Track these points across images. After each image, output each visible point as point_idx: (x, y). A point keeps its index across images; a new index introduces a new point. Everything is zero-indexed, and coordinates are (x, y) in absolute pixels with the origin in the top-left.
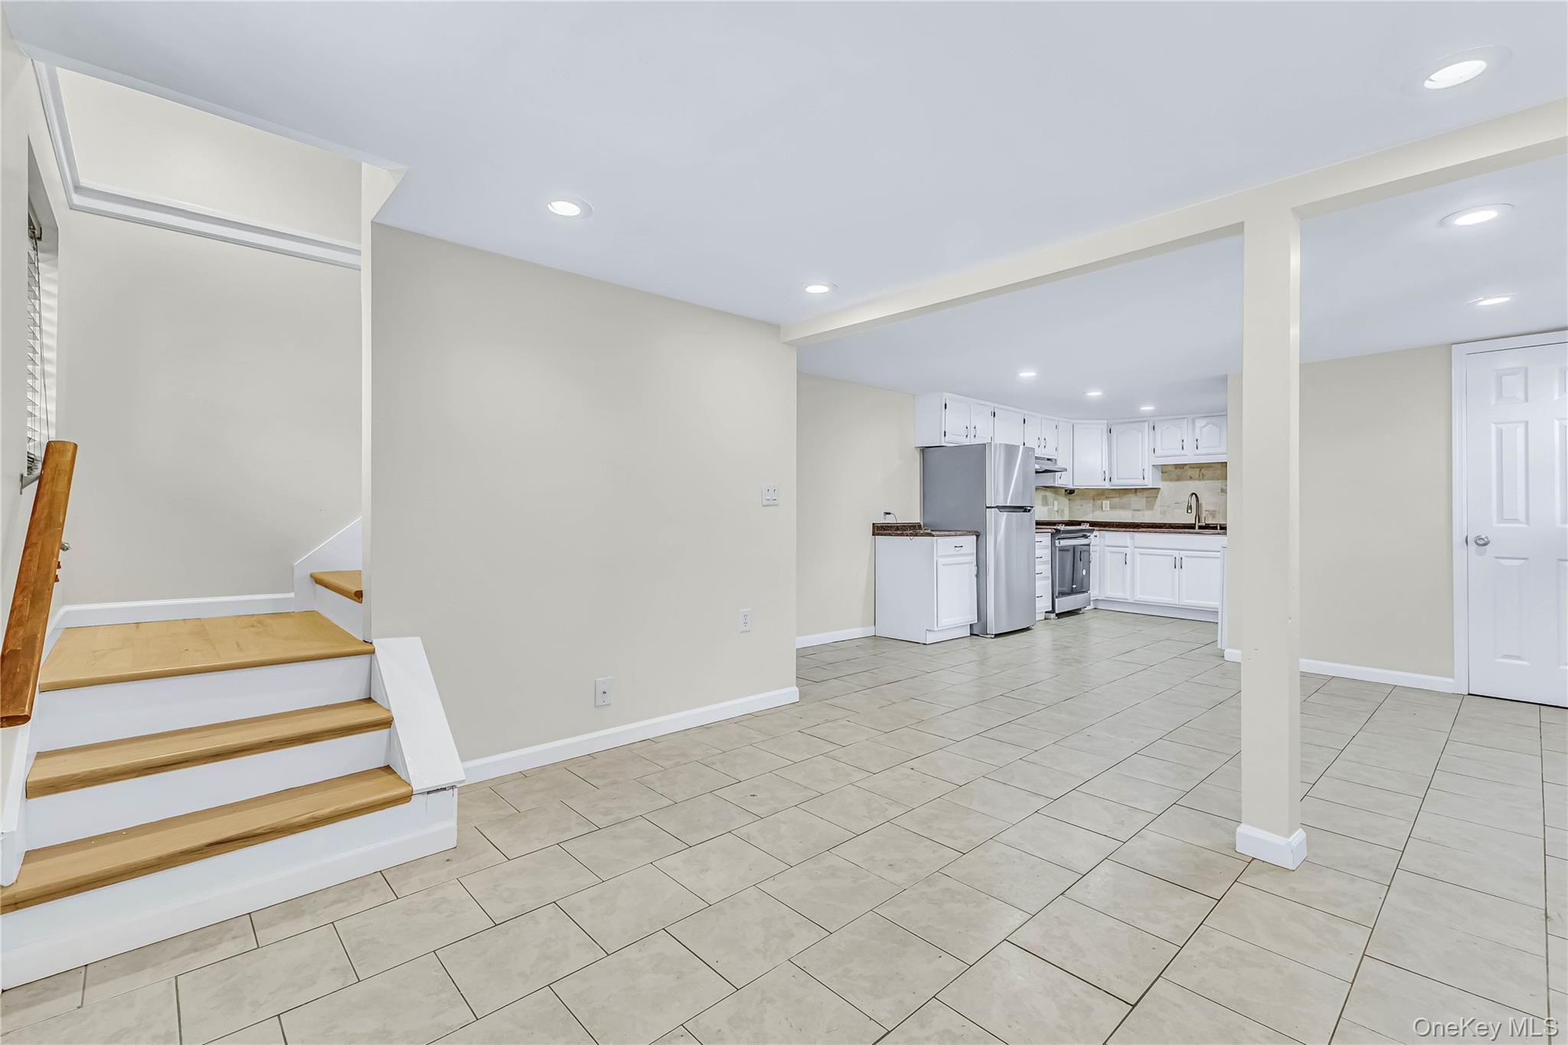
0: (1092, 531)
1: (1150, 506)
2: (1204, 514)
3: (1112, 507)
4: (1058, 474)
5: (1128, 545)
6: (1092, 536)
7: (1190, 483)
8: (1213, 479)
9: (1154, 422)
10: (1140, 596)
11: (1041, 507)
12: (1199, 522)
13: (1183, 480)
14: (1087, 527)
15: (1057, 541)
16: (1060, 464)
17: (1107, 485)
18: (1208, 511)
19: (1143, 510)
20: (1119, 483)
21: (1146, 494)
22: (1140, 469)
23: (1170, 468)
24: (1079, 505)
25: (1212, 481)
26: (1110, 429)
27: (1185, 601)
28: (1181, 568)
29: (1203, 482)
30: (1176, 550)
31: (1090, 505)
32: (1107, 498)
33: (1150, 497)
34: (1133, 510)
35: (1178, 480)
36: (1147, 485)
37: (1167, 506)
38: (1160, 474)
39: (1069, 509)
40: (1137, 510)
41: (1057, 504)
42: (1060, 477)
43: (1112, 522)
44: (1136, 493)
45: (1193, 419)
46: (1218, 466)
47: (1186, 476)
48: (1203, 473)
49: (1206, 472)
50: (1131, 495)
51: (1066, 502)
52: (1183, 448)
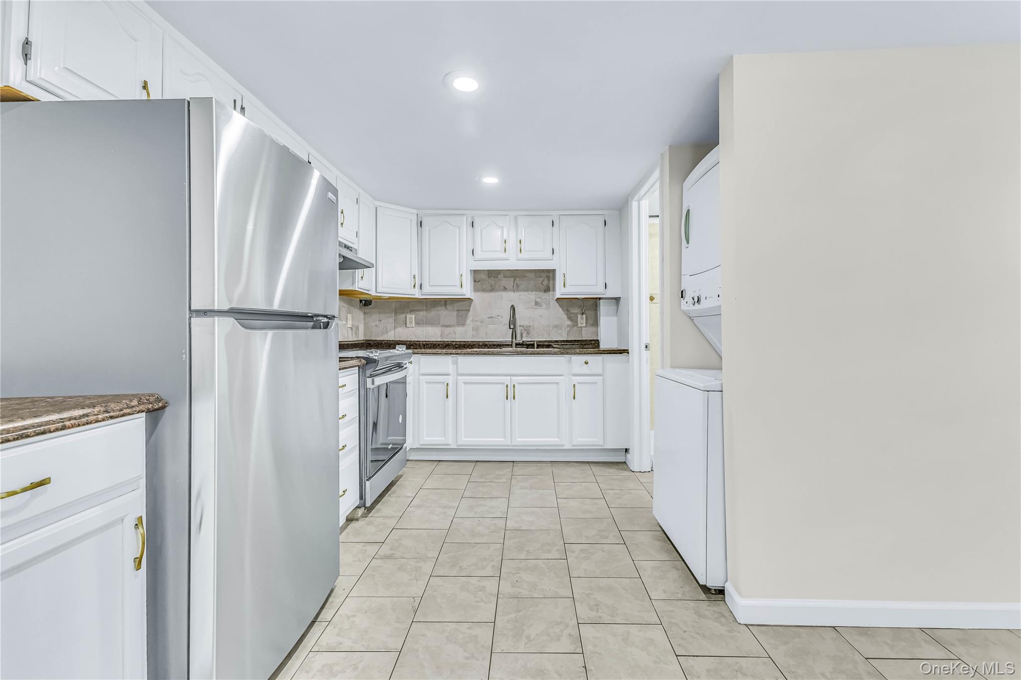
1: (461, 322)
2: (520, 331)
3: (418, 323)
4: (359, 272)
5: (450, 372)
7: (504, 294)
8: (527, 290)
9: (473, 217)
10: (465, 440)
12: (516, 339)
13: (497, 291)
14: (403, 350)
15: (369, 380)
16: (362, 255)
17: (417, 294)
18: (523, 326)
19: (454, 326)
20: (431, 291)
21: (457, 306)
22: (457, 274)
23: (483, 276)
24: (377, 321)
25: (525, 293)
26: (421, 222)
27: (518, 439)
28: (514, 399)
29: (517, 294)
30: (508, 375)
31: (391, 320)
32: (412, 311)
33: (461, 310)
34: (443, 326)
35: (492, 289)
36: (465, 295)
37: (481, 322)
38: (473, 283)
39: (364, 325)
40: (447, 326)
41: (351, 318)
42: (362, 277)
43: (418, 341)
44: (445, 306)
45: (516, 217)
46: (532, 275)
47: (500, 286)
48: (517, 284)
49: (521, 282)
50: (440, 308)
51: (362, 316)
52: (505, 251)
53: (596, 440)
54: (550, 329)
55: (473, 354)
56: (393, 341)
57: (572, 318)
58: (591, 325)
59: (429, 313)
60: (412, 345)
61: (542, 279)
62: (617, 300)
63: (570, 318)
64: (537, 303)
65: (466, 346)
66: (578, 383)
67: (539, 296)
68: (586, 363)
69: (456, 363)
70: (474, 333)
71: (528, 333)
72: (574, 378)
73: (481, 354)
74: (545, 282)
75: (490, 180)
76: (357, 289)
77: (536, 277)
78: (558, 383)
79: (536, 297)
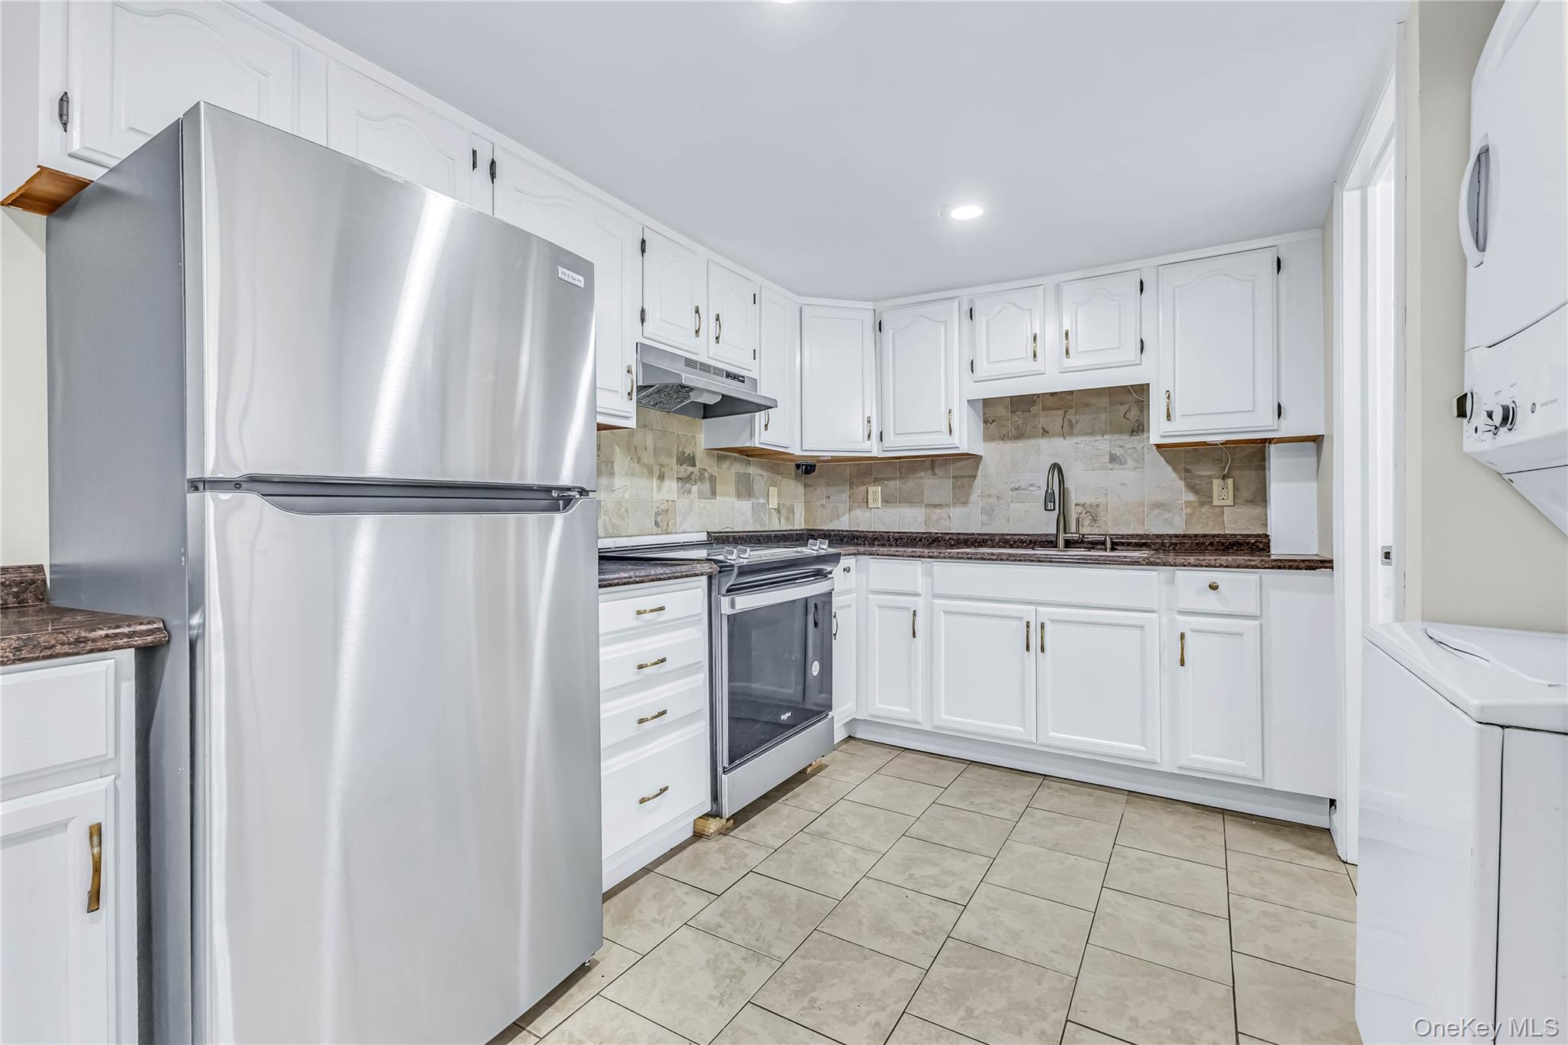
0: (835, 558)
1: (961, 496)
2: (1073, 514)
3: (886, 501)
4: (760, 417)
5: (919, 590)
6: (837, 571)
7: (1044, 443)
8: (1091, 433)
9: (971, 301)
10: (948, 718)
11: (734, 499)
12: (1065, 532)
13: (1029, 437)
14: (821, 547)
15: (725, 601)
16: (765, 391)
17: (874, 450)
18: (1083, 505)
19: (948, 506)
20: (900, 442)
21: (952, 469)
22: (943, 410)
23: (1001, 411)
24: (823, 499)
25: (1087, 439)
26: (880, 323)
27: (1052, 734)
28: (1043, 650)
29: (1070, 442)
30: (1030, 603)
31: (845, 496)
32: (876, 481)
33: (961, 477)
34: (927, 506)
35: (1019, 435)
36: (958, 447)
37: (998, 498)
38: (982, 425)
39: (805, 505)
40: (935, 506)
41: (776, 494)
42: (766, 426)
43: (886, 532)
44: (933, 469)
45: (1058, 285)
46: (1105, 401)
47: (1035, 427)
48: (1070, 421)
49: (1077, 417)
50: (923, 473)
51: (801, 489)
52: (1035, 356)
53: (1242, 764)
54: (1144, 511)
55: (960, 558)
56: (847, 531)
57: (1197, 487)
58: (1247, 501)
59: (904, 484)
60: (876, 539)
61: (1126, 407)
62: (1317, 440)
63: (1192, 488)
64: (1113, 458)
65: (969, 543)
66: (1192, 631)
67: (1119, 443)
68: (1213, 587)
69: (929, 574)
70: (985, 518)
71: (1094, 520)
72: (1180, 618)
73: (976, 559)
74: (1133, 413)
75: (967, 212)
76: (757, 445)
77: (1111, 404)
78: (1142, 627)
79: (1110, 447)
